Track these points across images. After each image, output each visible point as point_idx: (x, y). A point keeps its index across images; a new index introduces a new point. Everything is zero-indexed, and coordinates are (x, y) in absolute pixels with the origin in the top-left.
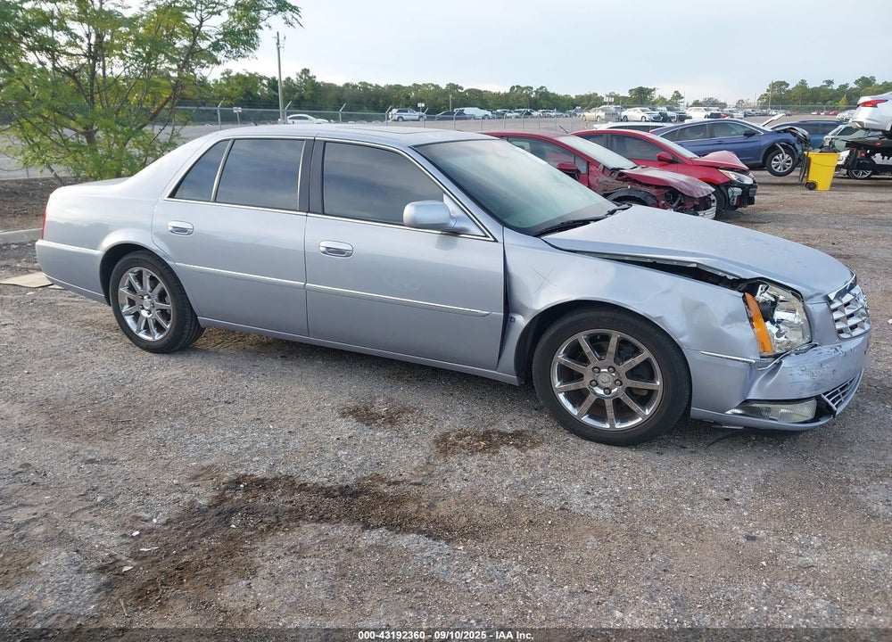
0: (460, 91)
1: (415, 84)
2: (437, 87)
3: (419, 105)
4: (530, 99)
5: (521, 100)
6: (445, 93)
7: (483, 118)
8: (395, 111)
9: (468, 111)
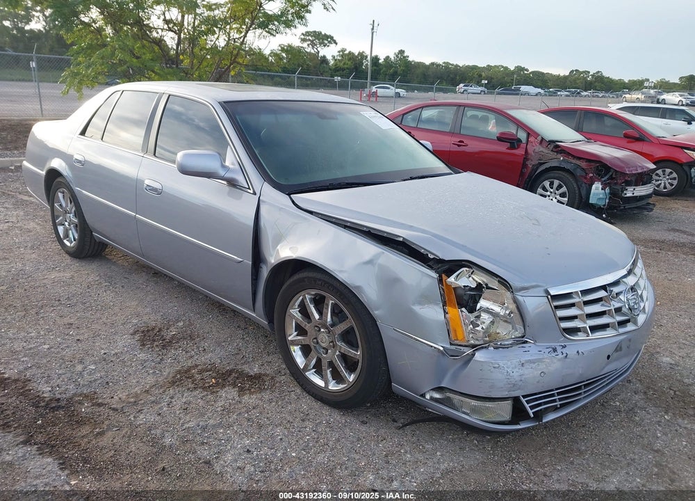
0: (526, 72)
1: (488, 65)
2: (506, 68)
3: (483, 82)
4: (586, 81)
5: (578, 82)
6: (513, 73)
7: (537, 95)
8: (461, 85)
9: (524, 88)
